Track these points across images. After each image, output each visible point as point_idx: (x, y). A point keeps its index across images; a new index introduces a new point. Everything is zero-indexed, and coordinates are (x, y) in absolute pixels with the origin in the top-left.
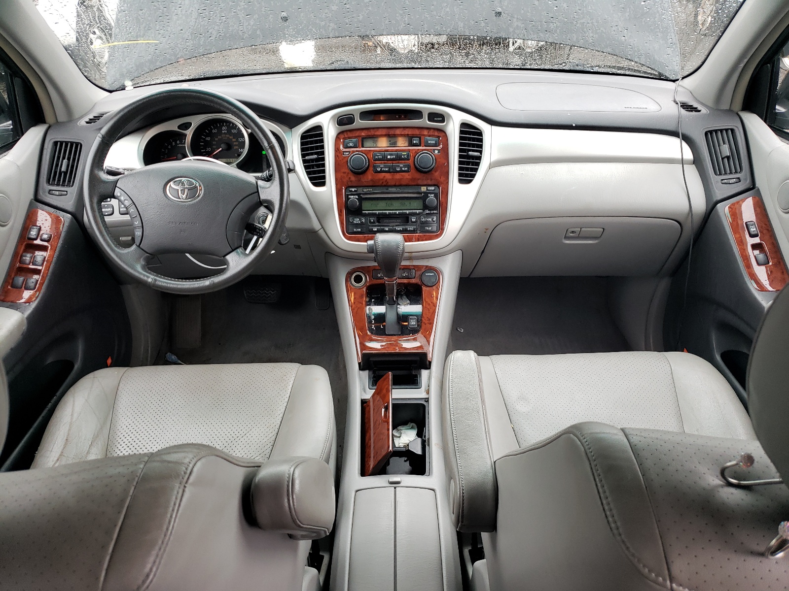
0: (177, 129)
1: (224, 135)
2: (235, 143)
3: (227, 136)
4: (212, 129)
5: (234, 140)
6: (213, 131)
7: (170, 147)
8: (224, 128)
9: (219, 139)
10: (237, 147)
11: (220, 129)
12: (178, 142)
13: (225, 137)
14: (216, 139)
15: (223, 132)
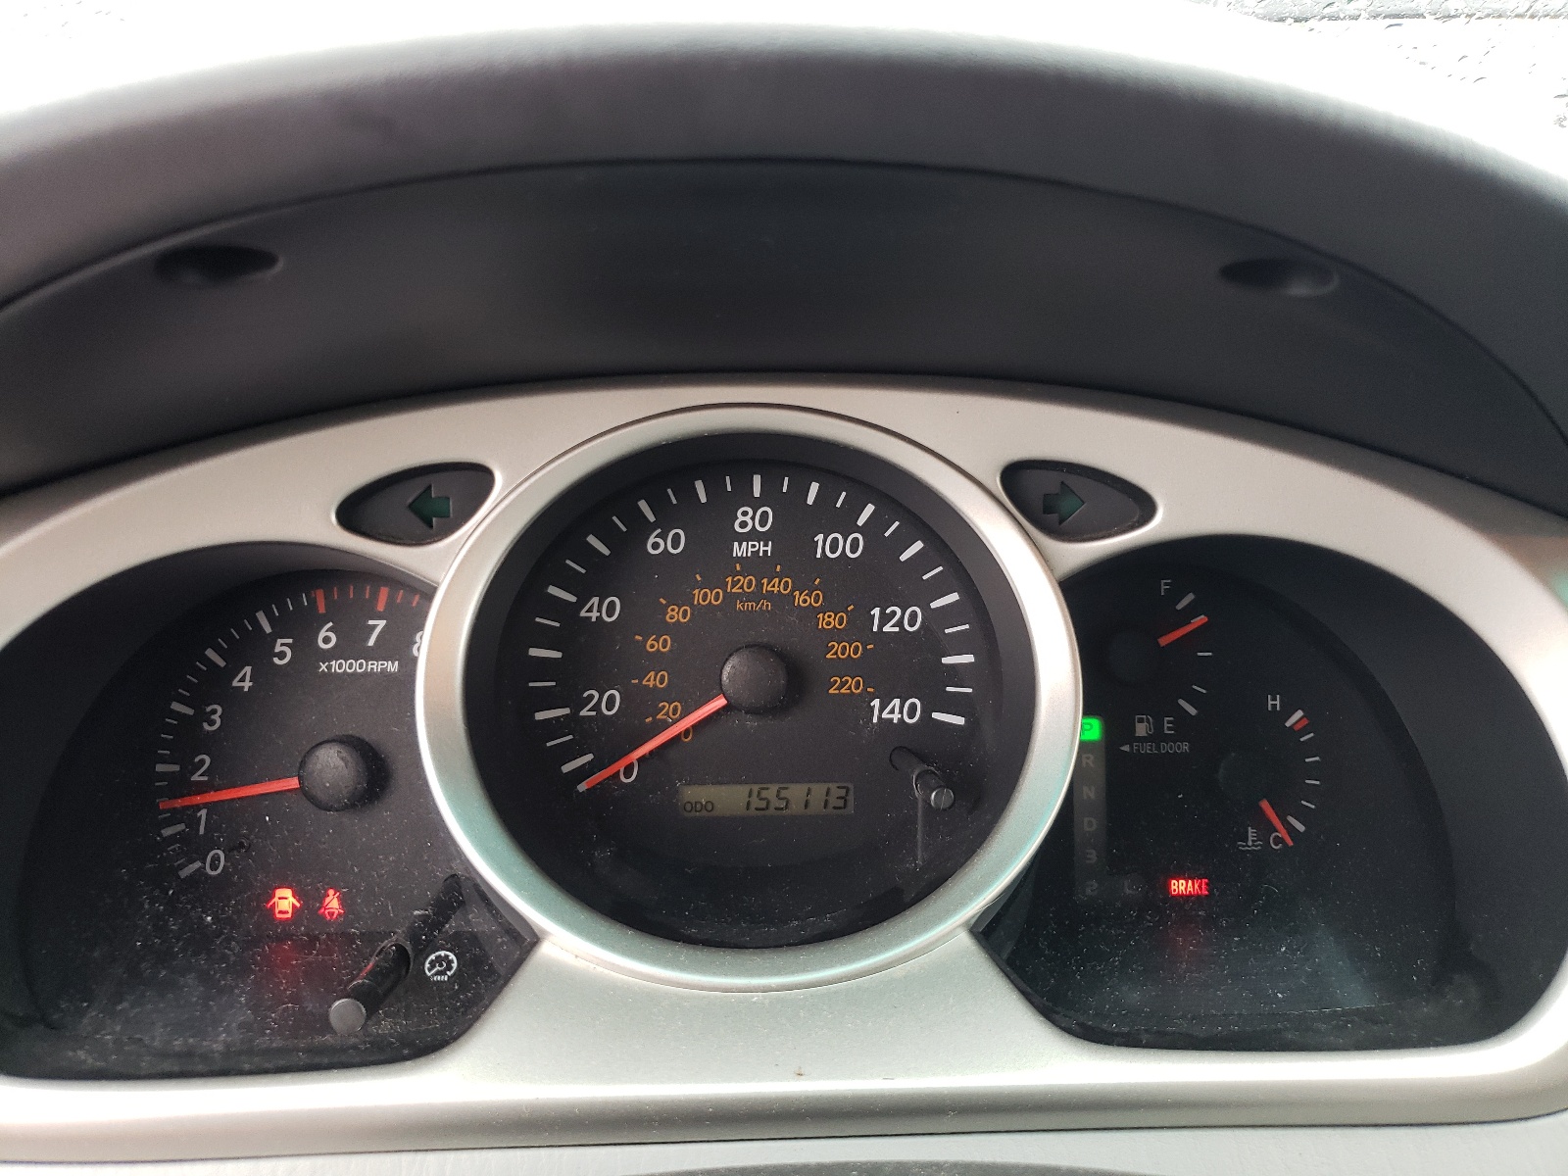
0: (327, 532)
1: (745, 583)
2: (837, 650)
3: (775, 586)
4: (642, 529)
5: (828, 621)
6: (656, 544)
7: (244, 680)
8: (746, 519)
9: (703, 613)
10: (852, 685)
11: (712, 532)
12: (326, 637)
13: (757, 596)
14: (675, 615)
15: (740, 550)
